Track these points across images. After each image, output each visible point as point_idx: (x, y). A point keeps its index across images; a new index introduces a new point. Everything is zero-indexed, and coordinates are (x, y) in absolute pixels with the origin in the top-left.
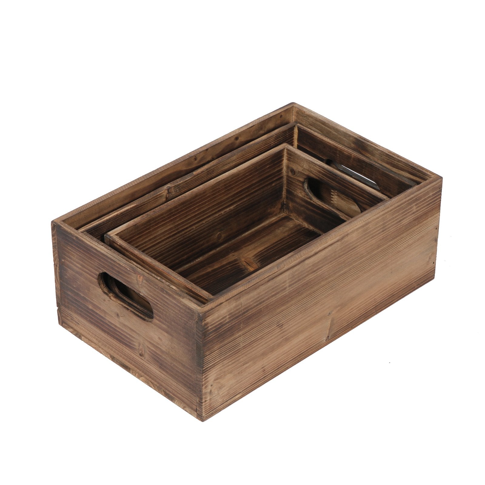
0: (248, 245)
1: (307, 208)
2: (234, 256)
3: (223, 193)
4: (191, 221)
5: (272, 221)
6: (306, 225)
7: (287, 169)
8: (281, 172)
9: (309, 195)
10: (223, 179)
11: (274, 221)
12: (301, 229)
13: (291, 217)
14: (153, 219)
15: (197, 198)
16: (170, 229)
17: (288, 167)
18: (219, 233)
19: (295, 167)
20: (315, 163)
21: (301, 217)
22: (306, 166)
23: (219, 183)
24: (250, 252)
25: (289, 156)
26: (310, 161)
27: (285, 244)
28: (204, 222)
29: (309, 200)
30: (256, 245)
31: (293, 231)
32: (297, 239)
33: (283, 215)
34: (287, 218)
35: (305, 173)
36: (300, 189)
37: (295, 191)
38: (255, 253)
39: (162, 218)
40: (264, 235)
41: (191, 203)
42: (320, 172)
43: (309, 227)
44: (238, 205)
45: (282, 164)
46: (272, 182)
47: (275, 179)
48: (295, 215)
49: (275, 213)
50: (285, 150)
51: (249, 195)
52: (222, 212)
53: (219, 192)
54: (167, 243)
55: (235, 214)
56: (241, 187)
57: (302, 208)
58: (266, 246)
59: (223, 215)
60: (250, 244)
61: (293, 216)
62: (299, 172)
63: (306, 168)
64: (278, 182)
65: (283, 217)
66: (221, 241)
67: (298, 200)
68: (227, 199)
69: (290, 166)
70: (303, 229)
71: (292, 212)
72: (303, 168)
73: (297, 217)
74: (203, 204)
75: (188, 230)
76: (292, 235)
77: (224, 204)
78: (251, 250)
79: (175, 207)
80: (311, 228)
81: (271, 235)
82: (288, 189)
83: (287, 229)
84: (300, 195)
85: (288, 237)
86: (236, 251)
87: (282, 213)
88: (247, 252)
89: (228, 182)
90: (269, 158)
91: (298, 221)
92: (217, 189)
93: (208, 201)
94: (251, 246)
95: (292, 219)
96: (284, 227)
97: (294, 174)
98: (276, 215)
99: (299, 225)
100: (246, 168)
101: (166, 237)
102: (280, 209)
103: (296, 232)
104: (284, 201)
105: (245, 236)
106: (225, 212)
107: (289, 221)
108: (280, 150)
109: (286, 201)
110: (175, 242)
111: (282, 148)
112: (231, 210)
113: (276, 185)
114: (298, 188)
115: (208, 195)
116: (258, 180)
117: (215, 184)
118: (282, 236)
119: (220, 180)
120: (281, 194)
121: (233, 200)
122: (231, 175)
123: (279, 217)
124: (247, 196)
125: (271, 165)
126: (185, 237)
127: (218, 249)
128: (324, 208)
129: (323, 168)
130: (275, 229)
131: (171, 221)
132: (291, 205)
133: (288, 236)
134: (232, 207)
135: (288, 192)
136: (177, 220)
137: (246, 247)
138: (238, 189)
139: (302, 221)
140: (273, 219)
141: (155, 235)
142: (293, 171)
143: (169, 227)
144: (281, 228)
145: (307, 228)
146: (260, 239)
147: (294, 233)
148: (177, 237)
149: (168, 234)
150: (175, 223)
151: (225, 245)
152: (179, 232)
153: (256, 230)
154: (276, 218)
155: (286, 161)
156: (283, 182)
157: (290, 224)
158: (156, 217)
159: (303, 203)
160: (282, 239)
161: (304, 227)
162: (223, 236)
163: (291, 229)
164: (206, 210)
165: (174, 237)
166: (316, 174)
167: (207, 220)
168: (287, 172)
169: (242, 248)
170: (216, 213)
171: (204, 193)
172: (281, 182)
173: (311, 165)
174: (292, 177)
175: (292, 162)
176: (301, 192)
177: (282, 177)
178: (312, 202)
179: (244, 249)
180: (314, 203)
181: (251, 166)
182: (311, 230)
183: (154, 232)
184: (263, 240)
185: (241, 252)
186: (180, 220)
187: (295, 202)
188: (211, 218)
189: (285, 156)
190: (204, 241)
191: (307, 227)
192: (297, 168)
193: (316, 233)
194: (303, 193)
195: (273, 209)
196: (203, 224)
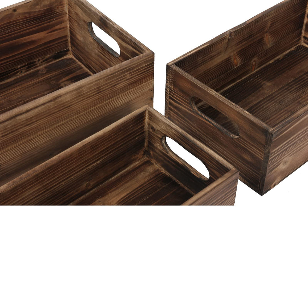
0: (113, 191)
1: (164, 158)
2: (100, 203)
3: (89, 153)
4: (59, 179)
5: (136, 165)
6: (163, 170)
7: (148, 126)
8: (143, 128)
9: (166, 150)
10: (89, 142)
11: (137, 166)
12: (159, 174)
13: (152, 162)
14: (19, 185)
15: (64, 161)
16: (38, 190)
17: (149, 124)
18: (87, 182)
19: (155, 126)
20: (171, 127)
21: (160, 164)
22: (163, 127)
23: (85, 146)
24: (114, 198)
25: (149, 116)
26: (167, 124)
27: (145, 190)
28: (72, 177)
29: (166, 153)
30: (120, 191)
31: (152, 176)
32: (155, 186)
33: (146, 159)
34: (148, 163)
35: (163, 132)
36: (159, 143)
37: (155, 144)
38: (119, 199)
39: (30, 182)
40: (128, 179)
41: (58, 166)
42: (175, 134)
43: (166, 172)
44: (105, 159)
45: (144, 122)
46: (136, 137)
47: (137, 134)
48: (155, 161)
49: (138, 159)
50: (147, 111)
51: (114, 150)
52: (90, 167)
53: (85, 152)
54: (36, 200)
55: (103, 165)
56: (107, 145)
57: (161, 158)
58: (128, 192)
59: (90, 169)
60: (115, 190)
61: (153, 161)
62: (158, 130)
63: (163, 128)
64: (141, 136)
65: (145, 161)
66: (89, 188)
67: (157, 151)
68: (94, 156)
69: (151, 124)
70: (160, 175)
71: (152, 158)
72: (160, 128)
73: (157, 163)
74: (70, 164)
75: (57, 186)
76: (151, 181)
77: (91, 161)
78: (115, 196)
79: (42, 172)
80: (167, 174)
81: (133, 180)
82: (150, 141)
83: (147, 174)
84: (159, 147)
85: (148, 183)
86: (102, 196)
87: (144, 157)
88: (112, 198)
89: (94, 143)
90: (132, 119)
91: (157, 166)
92: (84, 151)
93: (76, 161)
94: (116, 191)
95: (152, 164)
96: (146, 171)
97: (154, 131)
98: (139, 160)
99: (158, 170)
100: (111, 130)
101: (34, 196)
102: (143, 155)
103: (154, 177)
104: (146, 149)
105: (111, 181)
106: (92, 166)
107: (150, 166)
108: (142, 111)
109: (147, 149)
110: (45, 198)
111: (144, 110)
112: (98, 164)
113: (138, 139)
114: (157, 142)
115: (75, 157)
116: (122, 137)
117: (81, 148)
118: (142, 181)
119: (86, 143)
120: (144, 144)
121: (100, 156)
122: (97, 137)
123: (142, 161)
124: (112, 151)
125: (134, 124)
126: (54, 192)
127: (87, 194)
128: (178, 162)
129: (178, 132)
130: (138, 173)
131: (39, 183)
132: (151, 152)
133: (148, 181)
134: (99, 162)
135: (149, 143)
136: (45, 181)
137: (110, 192)
138: (104, 147)
139: (160, 166)
140: (137, 163)
141: (23, 197)
142: (153, 128)
143: (37, 188)
144: (142, 173)
145: (165, 174)
146: (123, 184)
147: (153, 178)
148: (46, 194)
149: (37, 193)
150: (42, 184)
151: (94, 190)
152: (47, 190)
153: (121, 175)
154: (139, 162)
155: (148, 119)
156: (145, 135)
157: (150, 169)
158: (23, 184)
159: (161, 154)
160: (142, 185)
161: (162, 173)
162: (92, 184)
163: (152, 174)
164: (74, 168)
165: (43, 195)
166: (172, 136)
167: (74, 176)
168: (148, 128)
169: (107, 194)
170: (83, 169)
171: (71, 156)
172: (143, 135)
173: (167, 127)
174: (152, 132)
175: (152, 121)
176: (159, 146)
177: (144, 132)
178: (168, 155)
179: (109, 194)
180: (170, 156)
181: (116, 128)
182: (167, 176)
183: (22, 195)
184: (127, 185)
185: (106, 198)
186: (48, 181)
187: (155, 151)
188: (80, 173)
189: (147, 116)
190: (73, 191)
191: (164, 172)
192: (157, 127)
193: (172, 179)
194: (161, 147)
195: (136, 156)
196: (72, 179)
